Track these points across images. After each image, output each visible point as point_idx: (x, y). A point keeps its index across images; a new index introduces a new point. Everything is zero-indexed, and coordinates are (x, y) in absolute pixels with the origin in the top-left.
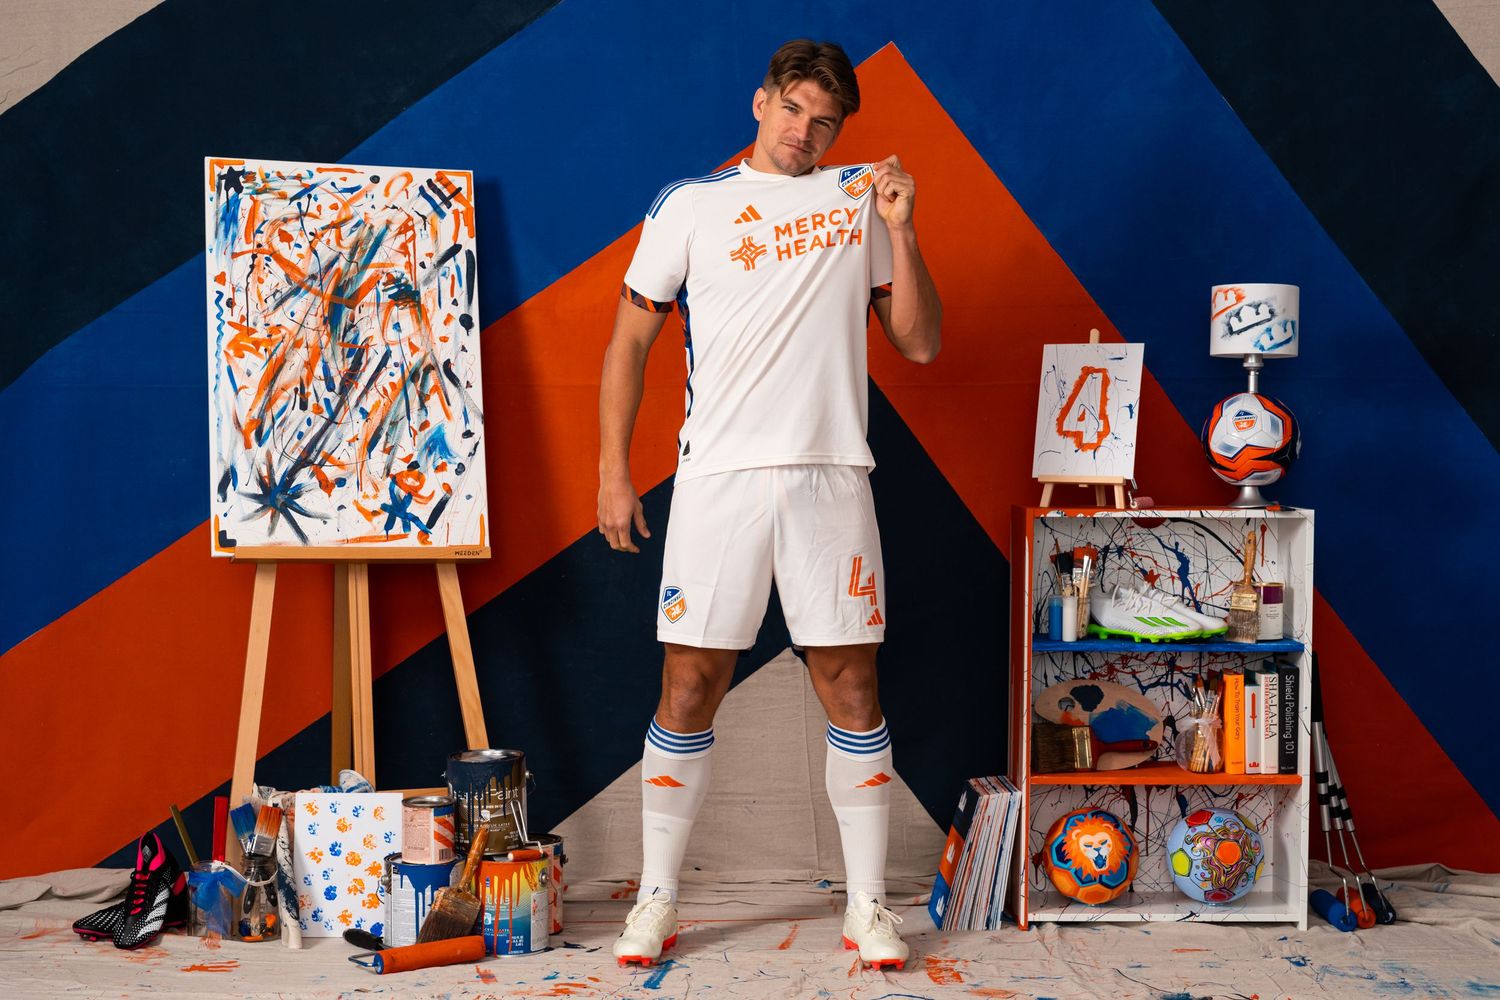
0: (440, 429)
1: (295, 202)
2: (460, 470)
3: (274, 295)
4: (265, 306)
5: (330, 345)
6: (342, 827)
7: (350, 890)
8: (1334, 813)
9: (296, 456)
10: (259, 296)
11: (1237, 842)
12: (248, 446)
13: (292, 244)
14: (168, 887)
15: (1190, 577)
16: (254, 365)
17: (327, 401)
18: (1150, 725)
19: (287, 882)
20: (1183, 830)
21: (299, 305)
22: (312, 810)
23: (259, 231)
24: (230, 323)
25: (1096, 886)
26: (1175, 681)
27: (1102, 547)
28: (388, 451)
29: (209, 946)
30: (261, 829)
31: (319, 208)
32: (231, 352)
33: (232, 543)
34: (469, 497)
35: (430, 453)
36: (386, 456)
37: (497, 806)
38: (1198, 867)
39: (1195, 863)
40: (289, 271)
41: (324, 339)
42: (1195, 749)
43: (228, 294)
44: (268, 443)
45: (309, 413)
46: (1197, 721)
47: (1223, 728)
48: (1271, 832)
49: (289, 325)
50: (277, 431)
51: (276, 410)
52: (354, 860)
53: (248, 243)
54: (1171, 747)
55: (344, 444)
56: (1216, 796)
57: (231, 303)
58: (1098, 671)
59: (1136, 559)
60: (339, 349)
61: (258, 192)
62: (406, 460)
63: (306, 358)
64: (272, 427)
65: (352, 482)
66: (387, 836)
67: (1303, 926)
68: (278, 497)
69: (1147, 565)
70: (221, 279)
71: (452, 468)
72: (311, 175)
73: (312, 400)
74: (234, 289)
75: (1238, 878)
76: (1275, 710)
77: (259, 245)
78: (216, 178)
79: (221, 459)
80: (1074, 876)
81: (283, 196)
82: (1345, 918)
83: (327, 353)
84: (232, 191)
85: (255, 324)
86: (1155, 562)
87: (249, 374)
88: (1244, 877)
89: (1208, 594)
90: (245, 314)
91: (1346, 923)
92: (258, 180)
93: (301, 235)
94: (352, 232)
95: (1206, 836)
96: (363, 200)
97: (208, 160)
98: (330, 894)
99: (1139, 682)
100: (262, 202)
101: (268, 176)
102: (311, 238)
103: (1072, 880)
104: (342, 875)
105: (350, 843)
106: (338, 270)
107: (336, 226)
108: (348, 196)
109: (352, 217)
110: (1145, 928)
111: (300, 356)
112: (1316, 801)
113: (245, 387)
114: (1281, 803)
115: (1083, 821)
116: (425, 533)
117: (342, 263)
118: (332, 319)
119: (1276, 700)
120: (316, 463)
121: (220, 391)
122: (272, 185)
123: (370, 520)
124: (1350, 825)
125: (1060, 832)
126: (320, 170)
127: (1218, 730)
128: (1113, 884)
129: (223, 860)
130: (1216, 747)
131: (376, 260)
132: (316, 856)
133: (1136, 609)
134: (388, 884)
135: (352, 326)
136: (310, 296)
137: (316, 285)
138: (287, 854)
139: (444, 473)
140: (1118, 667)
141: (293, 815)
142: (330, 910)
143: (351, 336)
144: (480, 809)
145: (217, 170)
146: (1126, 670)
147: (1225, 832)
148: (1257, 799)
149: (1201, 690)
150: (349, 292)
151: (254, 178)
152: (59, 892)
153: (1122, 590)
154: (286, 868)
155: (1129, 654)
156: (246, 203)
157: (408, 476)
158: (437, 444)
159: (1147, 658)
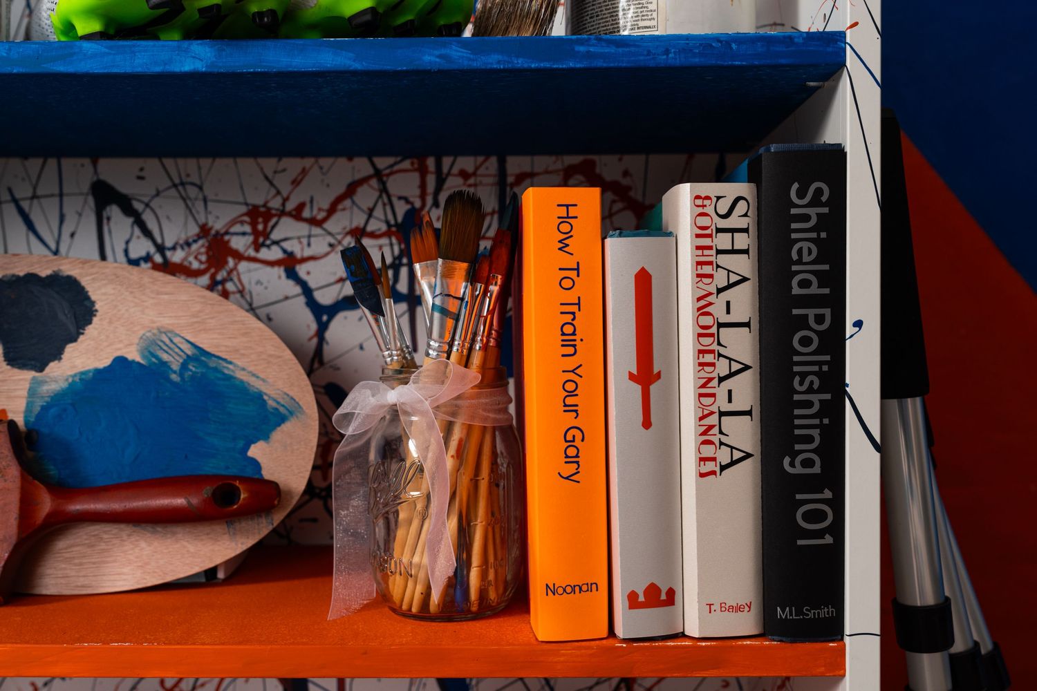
58: (177, 257)
99: (307, 291)
140: (239, 243)
146: (264, 254)
155: (275, 204)
159: (332, 210)
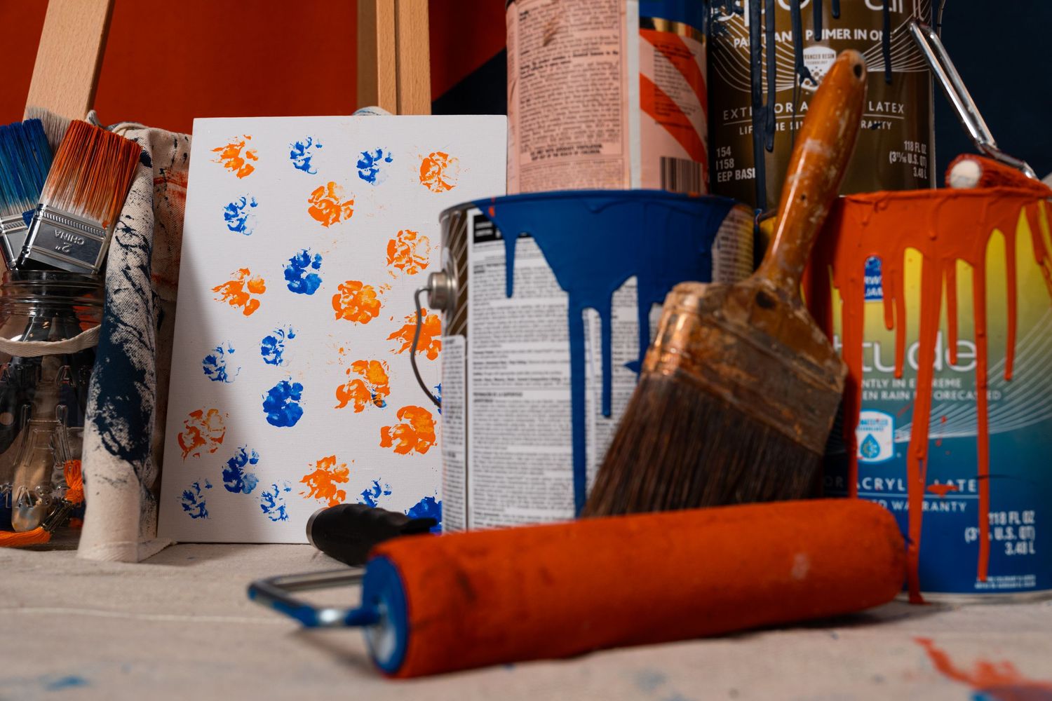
6: (326, 209)
7: (343, 397)
30: (59, 193)
37: (860, 34)
52: (355, 300)
98: (282, 405)
104: (321, 349)
105: (346, 254)
132: (244, 294)
142: (281, 456)
144: (799, 43)
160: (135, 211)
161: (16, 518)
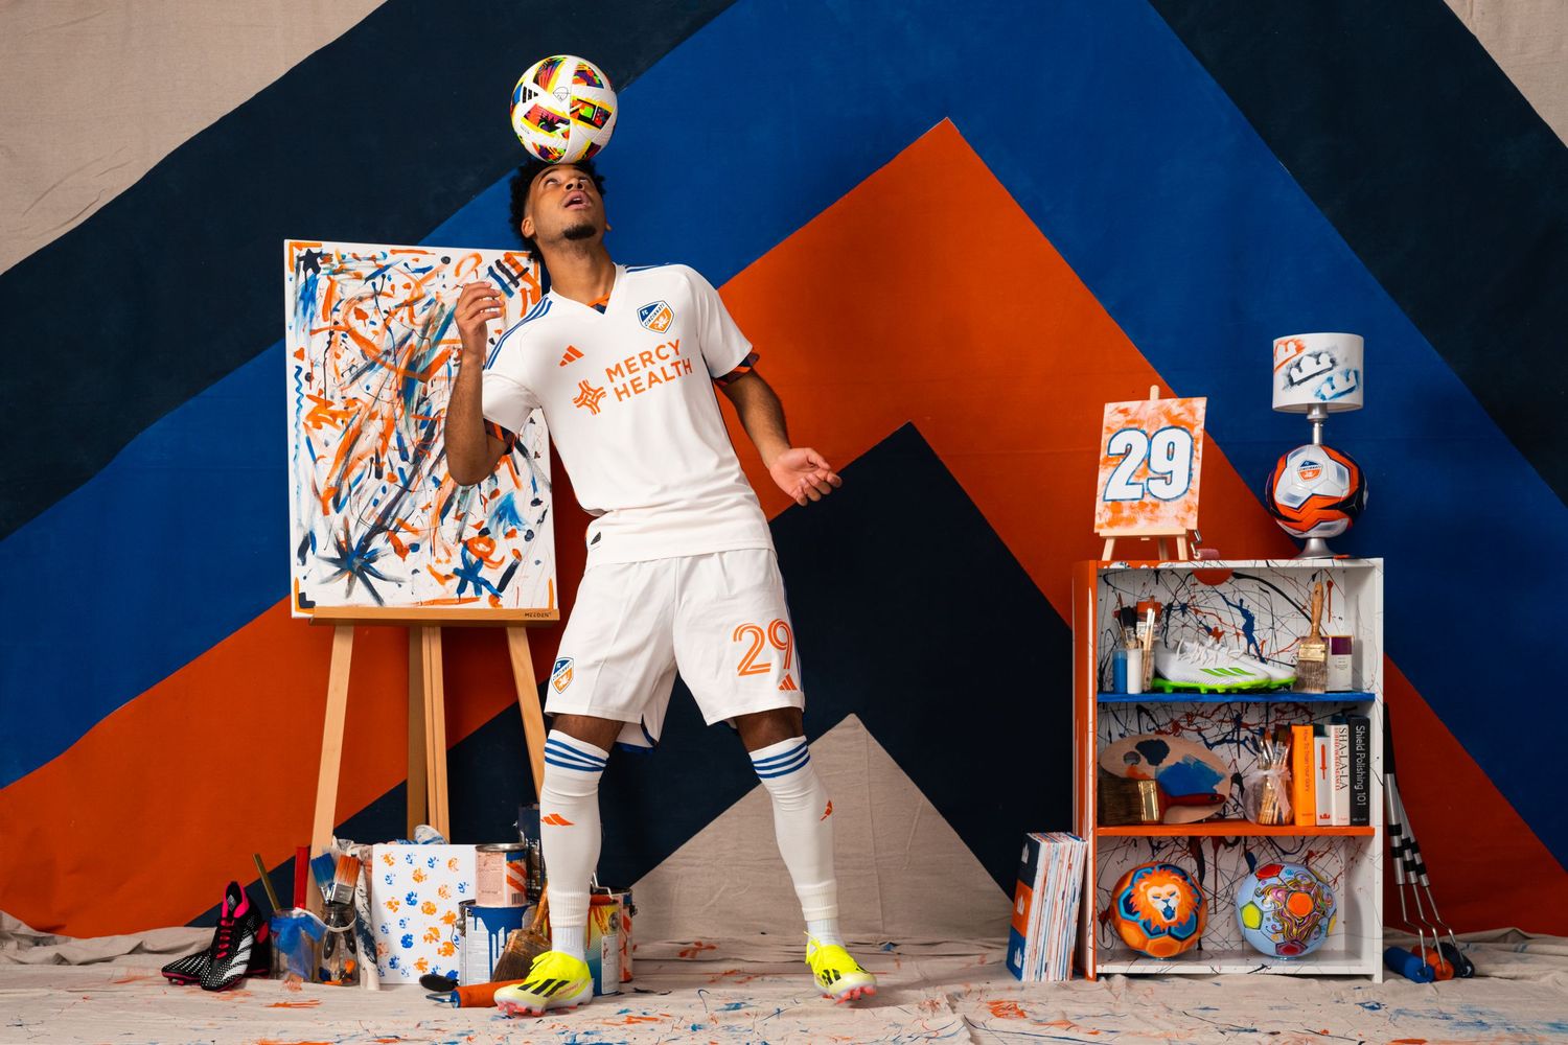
0: (509, 496)
1: (370, 282)
2: (530, 536)
3: (350, 370)
4: (342, 379)
5: (403, 417)
6: (418, 878)
7: (426, 939)
8: (1408, 866)
9: (372, 522)
10: (336, 370)
11: (1309, 893)
12: (326, 512)
13: (367, 321)
14: (252, 933)
15: (1255, 634)
16: (331, 436)
17: (401, 470)
18: (1217, 779)
19: (365, 928)
20: (1253, 883)
21: (374, 379)
22: (389, 861)
23: (336, 310)
24: (309, 396)
25: (1165, 938)
26: (1242, 738)
27: (1165, 604)
28: (460, 517)
29: (291, 988)
30: (340, 877)
31: (393, 287)
32: (310, 424)
33: (311, 605)
34: (538, 562)
35: (500, 520)
36: (458, 522)
38: (1268, 919)
39: (1265, 915)
40: (364, 347)
41: (398, 411)
42: (1264, 801)
43: (306, 369)
44: (345, 510)
45: (384, 482)
46: (1265, 773)
47: (1293, 781)
48: (1342, 890)
49: (366, 398)
50: (354, 499)
51: (352, 478)
52: (429, 909)
53: (325, 320)
54: (1238, 804)
55: (418, 511)
56: (1285, 853)
57: (309, 377)
58: (1163, 728)
59: (1200, 616)
60: (412, 421)
61: (335, 273)
62: (477, 527)
63: (381, 430)
64: (349, 495)
65: (425, 547)
66: (461, 887)
67: (1378, 978)
68: (354, 560)
69: (1212, 622)
70: (300, 354)
71: (521, 534)
72: (385, 256)
73: (386, 470)
74: (312, 364)
75: (1310, 930)
76: (1346, 761)
77: (336, 323)
78: (295, 260)
79: (300, 525)
80: (1143, 928)
81: (358, 276)
82: (1421, 970)
83: (401, 425)
84: (310, 272)
85: (332, 397)
86: (1220, 619)
87: (327, 445)
88: (1317, 929)
89: (1273, 651)
90: (322, 387)
91: (1423, 974)
92: (335, 261)
93: (376, 313)
94: (424, 310)
95: (1277, 888)
96: (435, 280)
97: (287, 242)
98: (407, 942)
99: (1205, 739)
100: (339, 282)
101: (344, 257)
102: (385, 315)
103: (1140, 931)
104: (418, 924)
105: (425, 893)
106: (411, 346)
107: (409, 304)
108: (420, 276)
109: (424, 296)
110: (1215, 980)
111: (376, 427)
112: (1390, 854)
113: (323, 457)
114: (1352, 859)
115: (1151, 873)
116: (496, 595)
117: (414, 340)
118: (405, 392)
119: (1346, 752)
120: (391, 529)
121: (299, 460)
122: (348, 266)
123: (443, 584)
124: (1425, 881)
125: (1127, 885)
126: (393, 252)
127: (1287, 782)
128: (1182, 937)
129: (304, 908)
130: (1286, 799)
131: (446, 337)
132: (393, 905)
133: (1201, 662)
134: (463, 928)
135: (425, 399)
136: (384, 371)
137: (390, 360)
138: (365, 902)
139: (513, 539)
140: (1182, 724)
141: (371, 866)
142: (407, 958)
143: (423, 408)
145: (296, 252)
146: (1191, 727)
147: (1297, 884)
148: (1327, 856)
149: (1269, 743)
150: (421, 367)
151: (331, 260)
152: (149, 947)
153: (1187, 644)
154: (364, 915)
155: (1195, 712)
156: (323, 283)
157: (479, 542)
158: (507, 512)
159: (1213, 714)
160: (361, 882)
161: (333, 978)
